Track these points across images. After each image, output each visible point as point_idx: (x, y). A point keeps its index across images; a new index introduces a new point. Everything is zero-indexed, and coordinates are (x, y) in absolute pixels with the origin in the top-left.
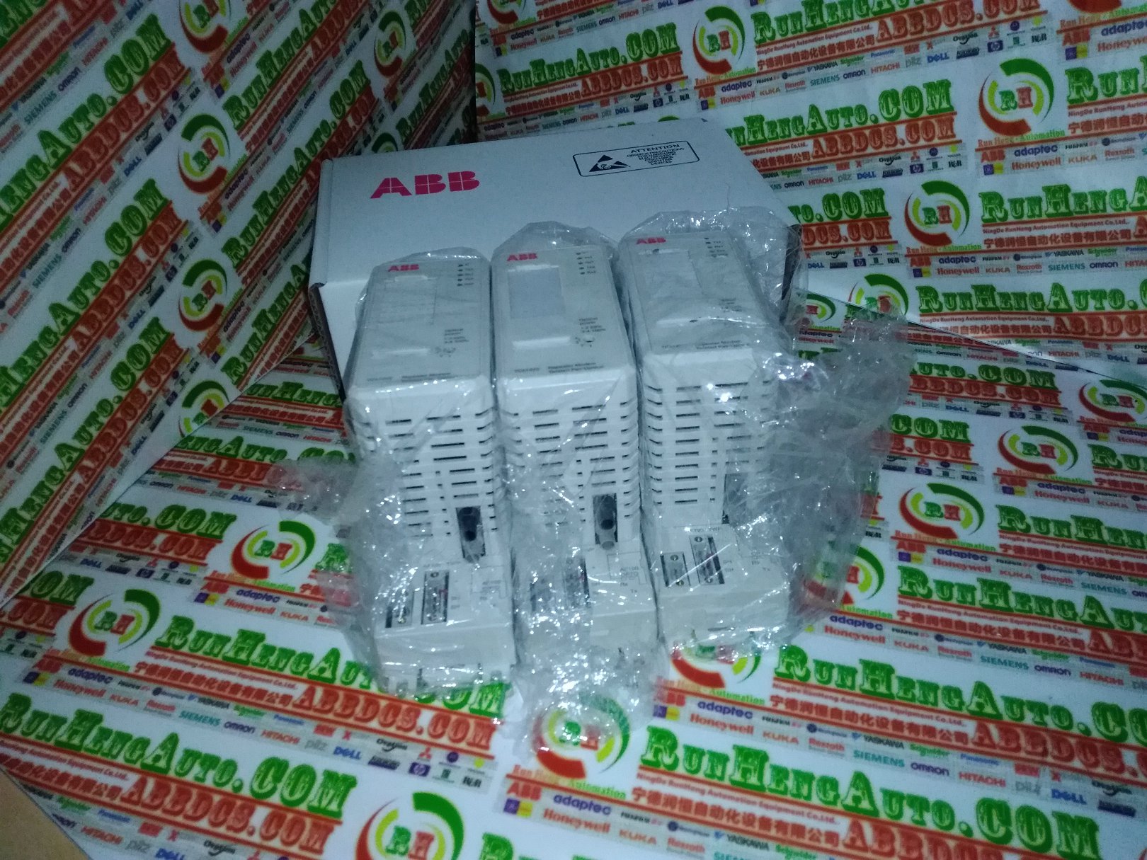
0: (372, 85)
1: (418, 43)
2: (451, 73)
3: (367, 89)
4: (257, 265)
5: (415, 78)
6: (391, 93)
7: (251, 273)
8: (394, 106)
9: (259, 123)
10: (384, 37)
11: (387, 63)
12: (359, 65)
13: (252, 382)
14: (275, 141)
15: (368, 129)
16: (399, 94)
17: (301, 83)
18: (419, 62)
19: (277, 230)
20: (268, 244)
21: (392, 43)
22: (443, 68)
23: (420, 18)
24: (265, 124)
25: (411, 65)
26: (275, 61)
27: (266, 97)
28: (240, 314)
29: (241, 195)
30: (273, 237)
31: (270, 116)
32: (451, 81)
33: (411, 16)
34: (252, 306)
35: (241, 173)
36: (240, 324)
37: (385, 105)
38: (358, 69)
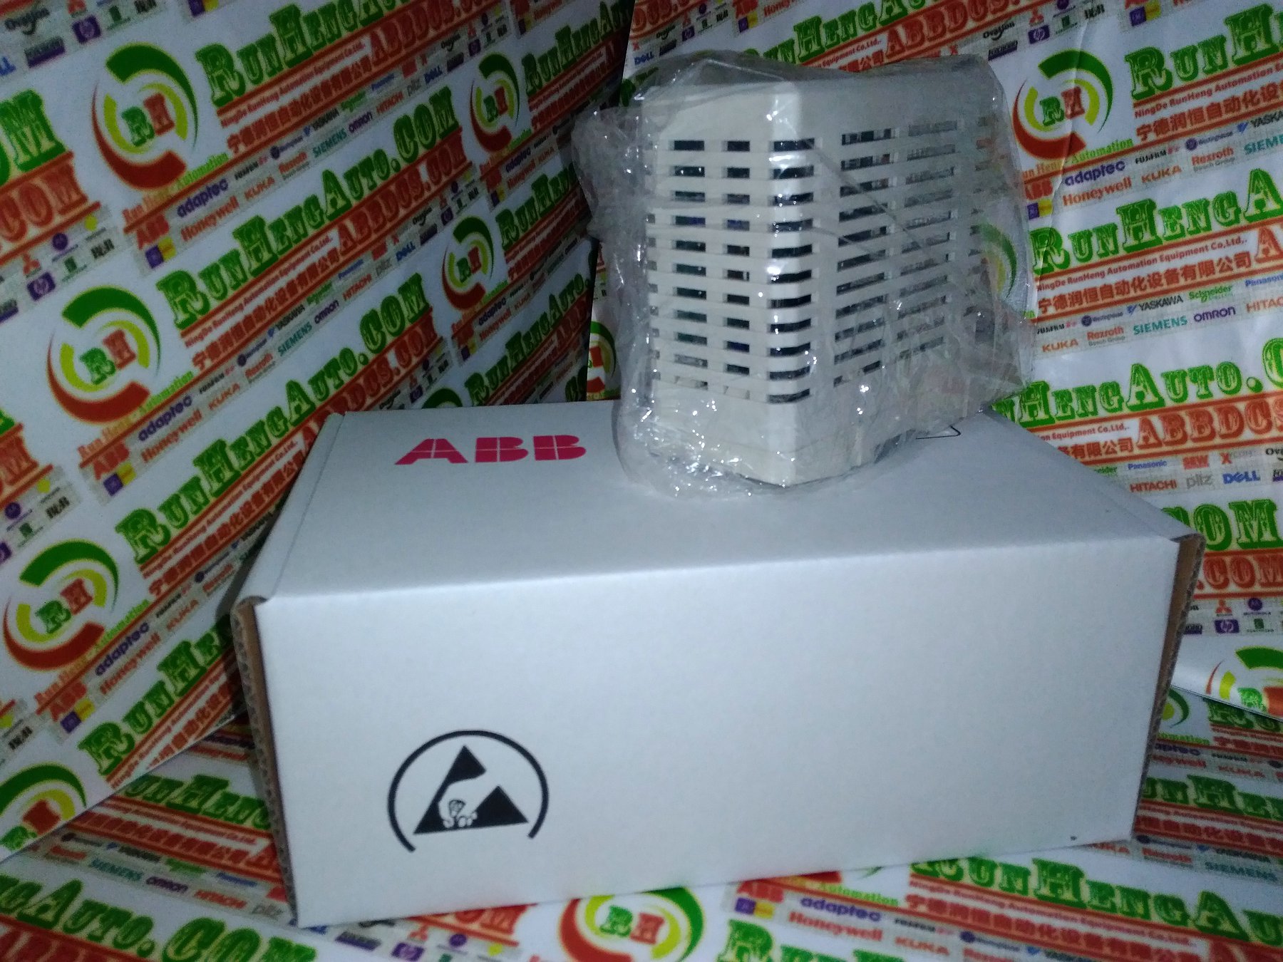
0: (434, 314)
1: (511, 273)
2: (555, 326)
3: (425, 316)
4: (185, 562)
5: (502, 319)
6: (463, 333)
7: (171, 575)
8: (465, 354)
9: (227, 326)
10: (461, 250)
11: (461, 289)
12: (416, 280)
13: (140, 771)
14: (252, 361)
15: (420, 375)
16: (476, 339)
17: (314, 280)
18: (511, 301)
19: (235, 508)
20: (212, 529)
21: (472, 263)
22: (544, 316)
23: (518, 240)
24: (237, 330)
25: (498, 301)
26: (271, 237)
27: (244, 289)
28: (136, 646)
29: (173, 438)
30: (225, 518)
31: (248, 321)
32: (555, 337)
33: (505, 233)
34: (163, 633)
35: (177, 402)
36: (133, 664)
37: (451, 349)
38: (413, 285)
